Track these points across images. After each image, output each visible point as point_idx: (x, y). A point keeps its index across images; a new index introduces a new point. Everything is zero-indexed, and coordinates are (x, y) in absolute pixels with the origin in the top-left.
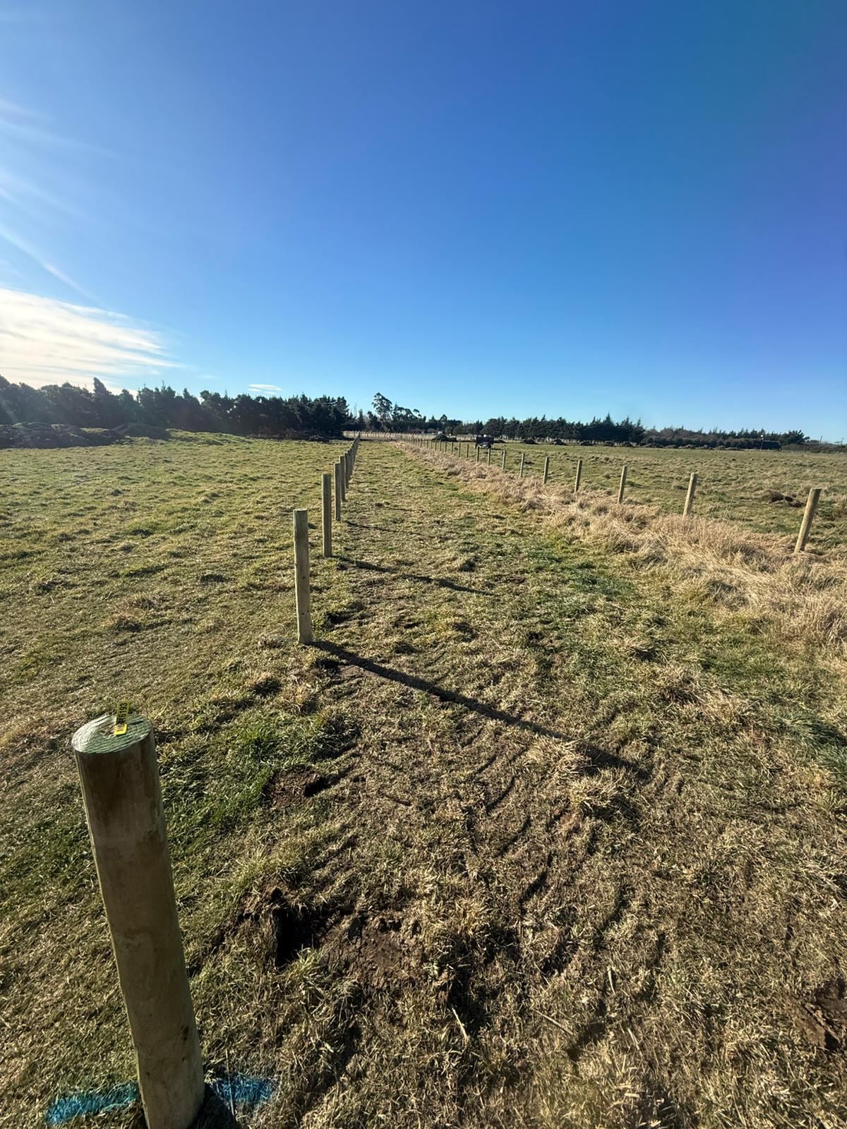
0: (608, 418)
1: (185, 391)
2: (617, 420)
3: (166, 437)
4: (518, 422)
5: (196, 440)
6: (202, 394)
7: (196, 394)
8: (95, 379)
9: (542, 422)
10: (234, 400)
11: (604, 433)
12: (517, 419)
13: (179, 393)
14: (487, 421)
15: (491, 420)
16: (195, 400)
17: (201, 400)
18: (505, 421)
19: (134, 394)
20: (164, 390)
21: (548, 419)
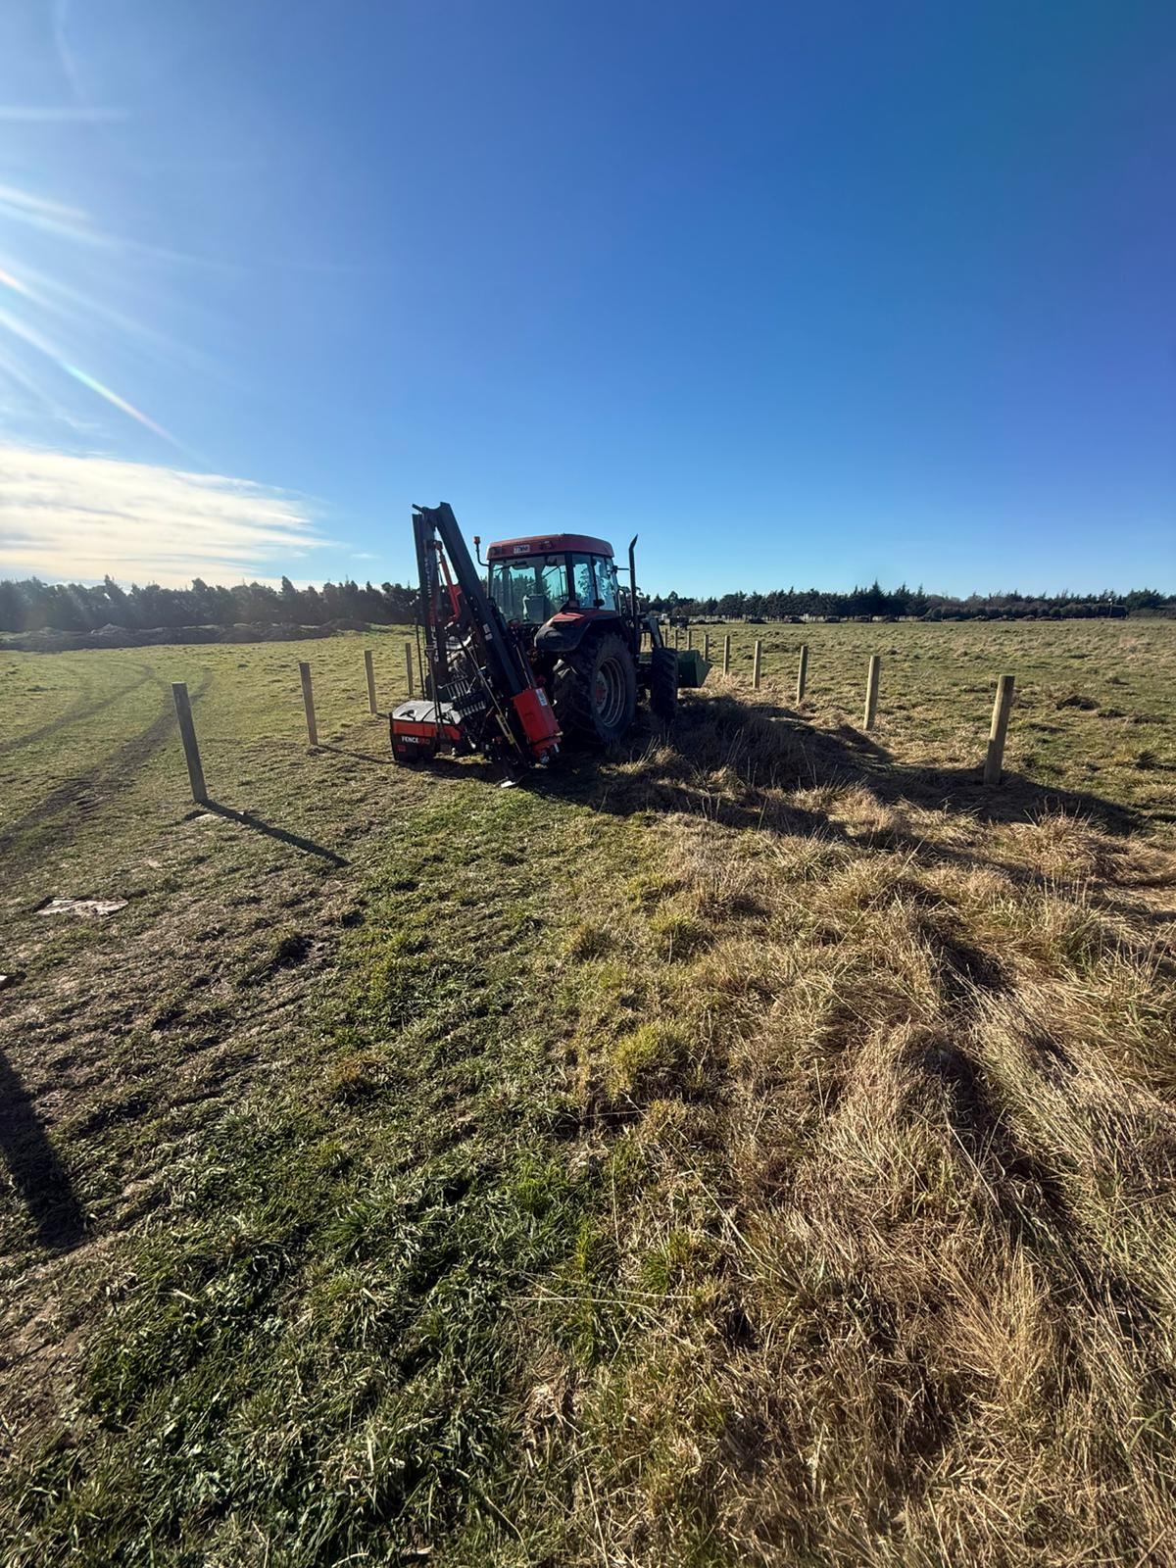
0: (876, 587)
1: (368, 584)
2: (889, 589)
3: (368, 630)
4: (760, 597)
5: (392, 631)
6: (383, 586)
7: (377, 586)
8: (284, 578)
9: (789, 596)
10: (415, 591)
11: (872, 606)
12: (758, 593)
13: (362, 586)
14: (721, 597)
15: (727, 596)
16: (378, 592)
17: (382, 591)
18: (744, 597)
19: (319, 589)
20: (347, 585)
21: (797, 592)
